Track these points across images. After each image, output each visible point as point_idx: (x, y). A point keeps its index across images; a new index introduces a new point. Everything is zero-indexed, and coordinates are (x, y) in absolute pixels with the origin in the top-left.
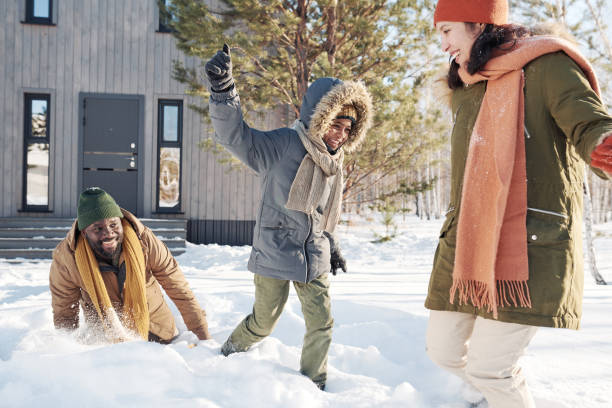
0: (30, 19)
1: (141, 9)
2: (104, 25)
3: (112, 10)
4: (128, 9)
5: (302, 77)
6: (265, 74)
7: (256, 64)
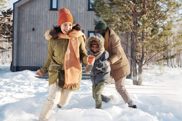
0: (52, 9)
1: (83, 4)
2: (72, 9)
3: (74, 5)
4: (79, 4)
5: (135, 23)
6: (124, 22)
7: (121, 19)
